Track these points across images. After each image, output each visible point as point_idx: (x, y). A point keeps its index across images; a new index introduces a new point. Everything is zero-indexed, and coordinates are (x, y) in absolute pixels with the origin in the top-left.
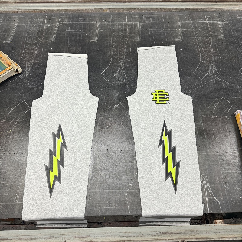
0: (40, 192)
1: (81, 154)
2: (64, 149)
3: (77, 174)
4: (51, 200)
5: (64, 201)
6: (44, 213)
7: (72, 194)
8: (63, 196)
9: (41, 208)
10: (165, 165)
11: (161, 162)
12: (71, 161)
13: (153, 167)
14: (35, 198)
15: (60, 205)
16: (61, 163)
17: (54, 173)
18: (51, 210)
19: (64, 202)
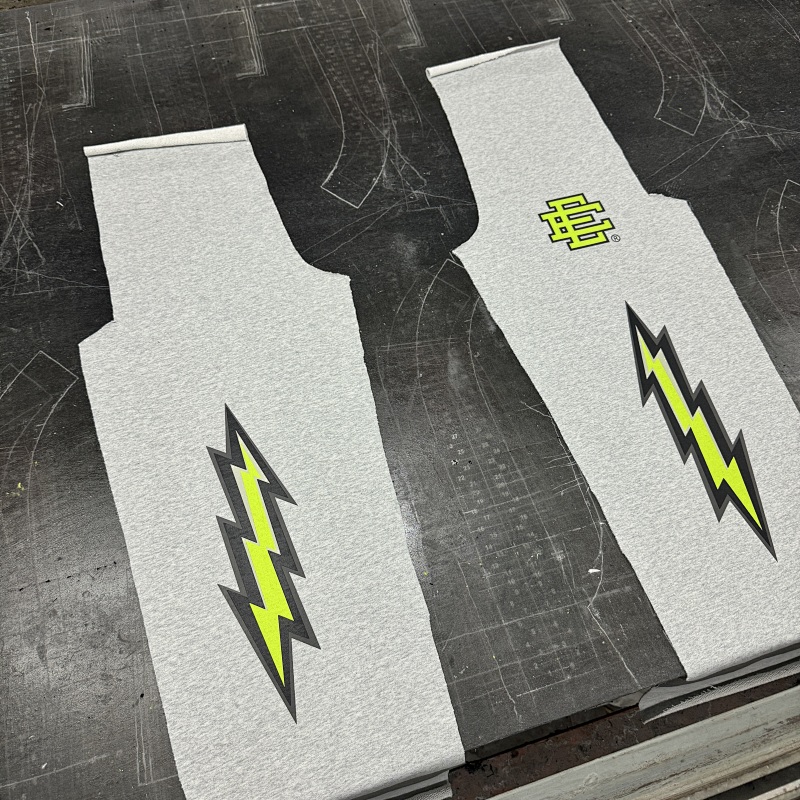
1: (355, 505)
2: (282, 504)
4: (301, 728)
7: (378, 676)
10: (693, 462)
11: (677, 456)
13: (655, 481)
16: (286, 561)
17: (271, 613)
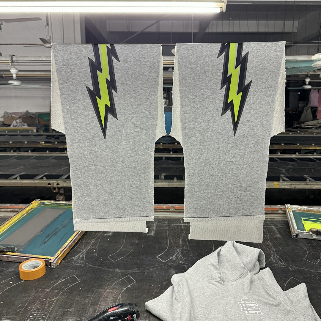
0: (87, 129)
3: (139, 105)
5: (125, 143)
6: (98, 159)
8: (123, 137)
9: (93, 152)
12: (128, 82)
14: (81, 139)
15: (119, 148)
18: (108, 155)
19: (125, 145)
